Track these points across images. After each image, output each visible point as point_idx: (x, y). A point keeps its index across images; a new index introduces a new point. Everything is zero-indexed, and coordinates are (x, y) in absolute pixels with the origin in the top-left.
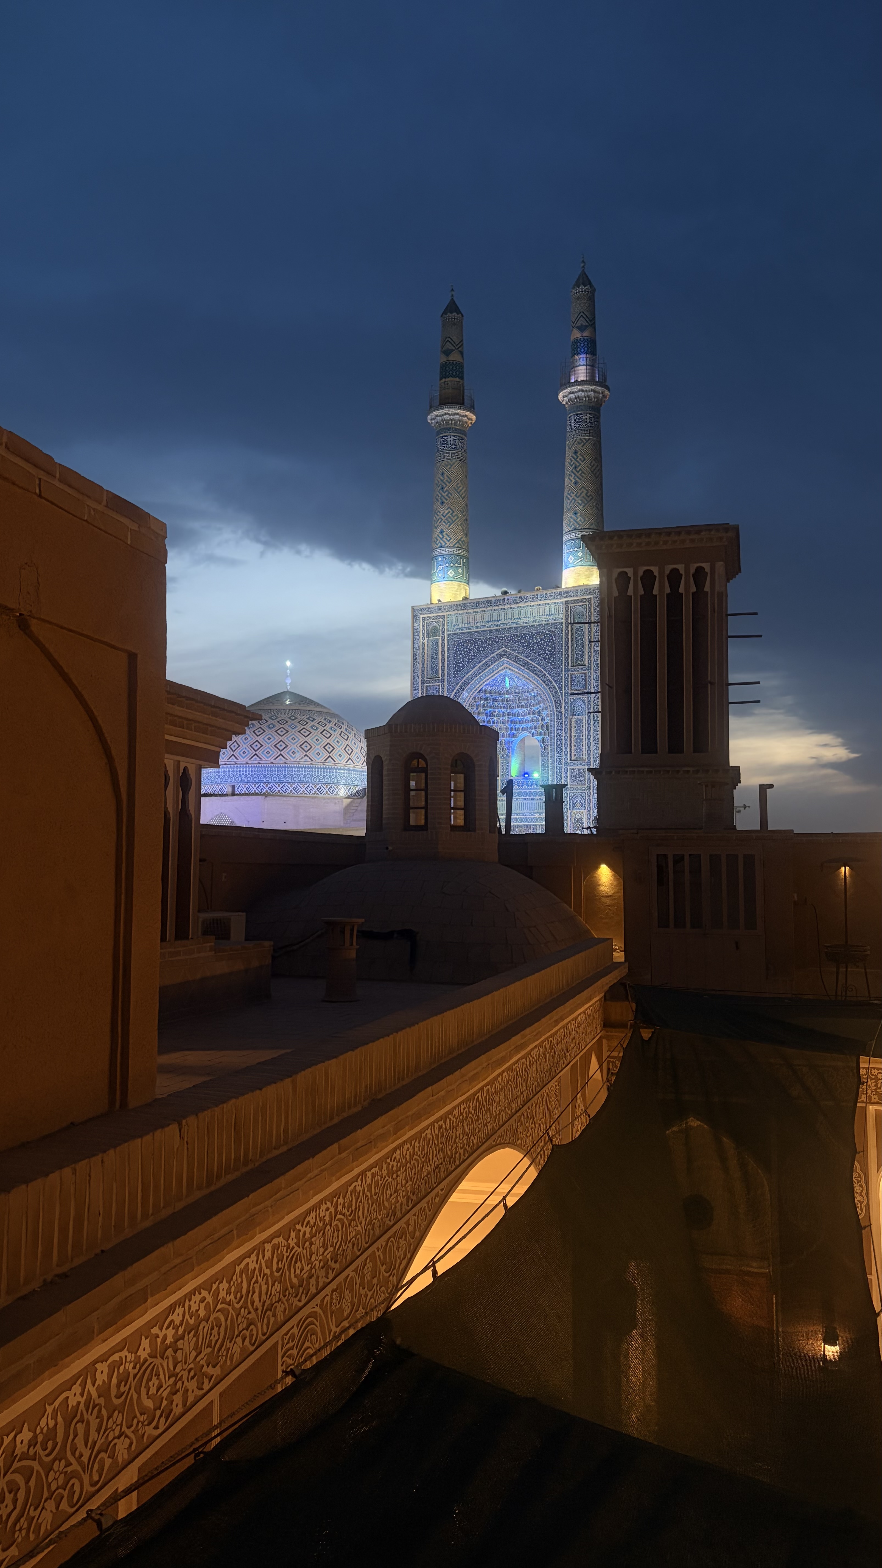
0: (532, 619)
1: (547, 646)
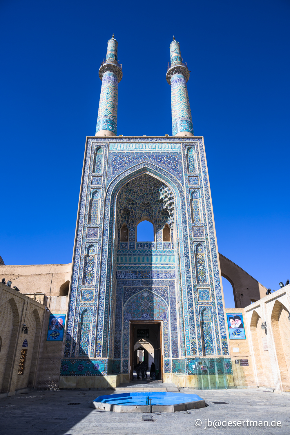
0: (162, 149)
1: (172, 162)
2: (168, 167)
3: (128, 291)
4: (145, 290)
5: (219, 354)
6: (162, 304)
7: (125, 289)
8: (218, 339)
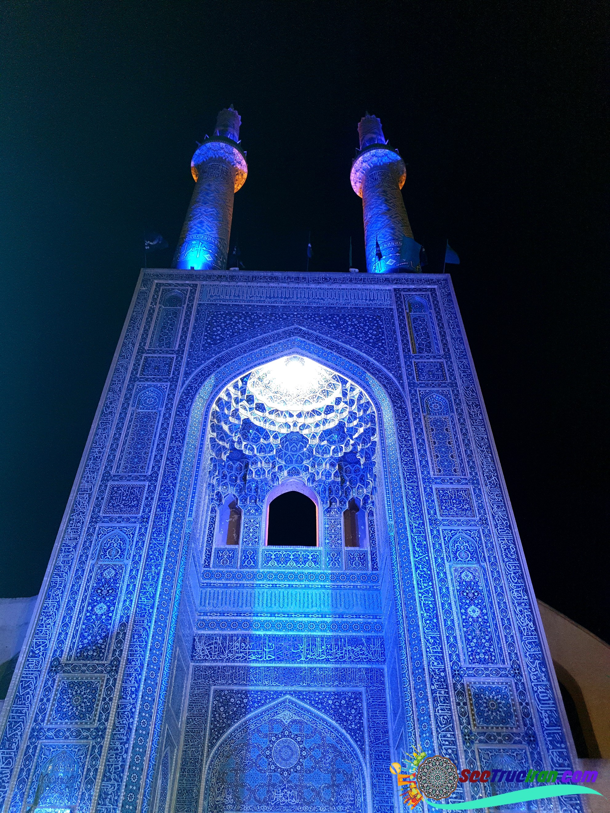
1: (368, 330)
2: (358, 339)
3: (226, 703)
4: (284, 702)
6: (340, 752)
7: (218, 693)
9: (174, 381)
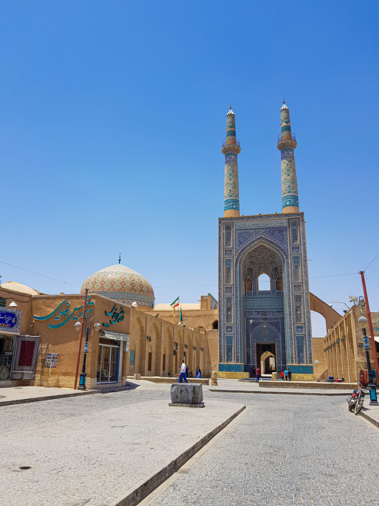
0: (273, 225)
3: (253, 324)
4: (264, 324)
5: (307, 363)
6: (275, 332)
8: (306, 355)
9: (233, 257)
